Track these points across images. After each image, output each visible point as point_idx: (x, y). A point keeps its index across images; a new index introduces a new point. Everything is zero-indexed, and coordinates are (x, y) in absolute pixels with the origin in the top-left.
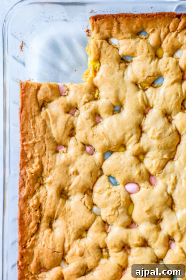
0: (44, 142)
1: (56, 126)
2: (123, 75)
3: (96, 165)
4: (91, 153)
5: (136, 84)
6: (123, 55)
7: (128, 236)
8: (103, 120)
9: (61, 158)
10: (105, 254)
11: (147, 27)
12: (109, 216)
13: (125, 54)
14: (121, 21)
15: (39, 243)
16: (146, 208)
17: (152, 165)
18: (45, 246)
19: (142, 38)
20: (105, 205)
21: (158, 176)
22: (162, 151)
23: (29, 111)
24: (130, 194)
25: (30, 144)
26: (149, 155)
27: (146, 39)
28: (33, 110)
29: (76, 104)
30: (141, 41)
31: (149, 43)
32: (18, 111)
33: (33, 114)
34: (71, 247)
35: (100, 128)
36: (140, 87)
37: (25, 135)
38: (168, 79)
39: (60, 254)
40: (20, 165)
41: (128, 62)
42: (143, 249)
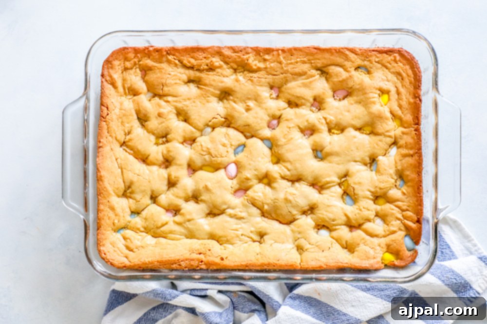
0: (282, 74)
1: (300, 87)
2: (356, 161)
3: (257, 130)
4: (271, 125)
5: (346, 175)
6: (378, 161)
7: (180, 165)
8: (306, 138)
9: (265, 93)
10: (161, 141)
11: (408, 186)
12: (201, 145)
13: (379, 162)
14: (414, 158)
15: (173, 69)
16: (209, 185)
17: (257, 192)
18: (169, 76)
19: (396, 182)
20: (212, 141)
21: (244, 199)
22: (272, 203)
23: (316, 56)
24: (225, 168)
25: (280, 58)
26: (268, 189)
27: (396, 186)
28: (318, 61)
29: (324, 109)
30: (393, 181)
31: (390, 189)
32: (316, 45)
33: (313, 61)
34: (168, 104)
35: (297, 135)
36: (343, 179)
37: (290, 52)
38: (351, 210)
39: (161, 92)
40: (257, 48)
41: (370, 166)
42: (166, 182)
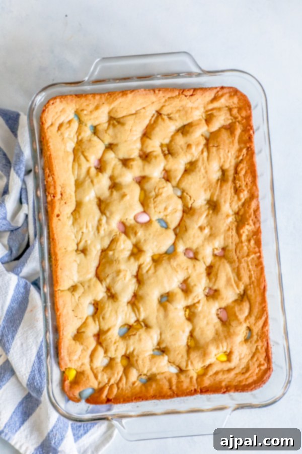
0: (238, 258)
1: (227, 276)
2: (161, 334)
3: (182, 238)
4: (188, 251)
5: (147, 326)
6: (163, 355)
7: (144, 169)
8: (179, 286)
9: (218, 243)
10: (165, 149)
11: (141, 387)
12: (164, 188)
13: (161, 357)
14: (168, 391)
15: (234, 154)
16: (127, 198)
17: (124, 243)
18: (227, 151)
19: (145, 375)
20: (169, 198)
21: (117, 232)
22: (115, 259)
23: (257, 289)
24: (145, 212)
25: (252, 255)
26: (127, 253)
27: (141, 375)
28: (253, 291)
29: (208, 300)
30: (145, 372)
31: (137, 370)
32: (268, 288)
33: (252, 286)
34: (200, 153)
35: (179, 277)
36: (143, 324)
37: (259, 264)
38: (114, 334)
39: (211, 145)
40: (260, 232)
41: (157, 349)
42: (126, 157)
